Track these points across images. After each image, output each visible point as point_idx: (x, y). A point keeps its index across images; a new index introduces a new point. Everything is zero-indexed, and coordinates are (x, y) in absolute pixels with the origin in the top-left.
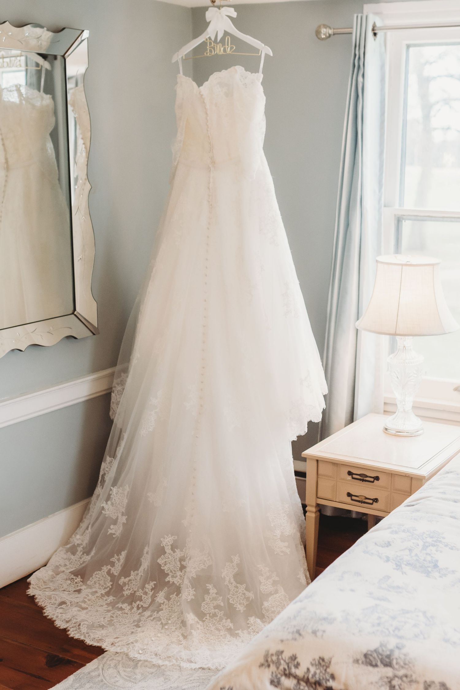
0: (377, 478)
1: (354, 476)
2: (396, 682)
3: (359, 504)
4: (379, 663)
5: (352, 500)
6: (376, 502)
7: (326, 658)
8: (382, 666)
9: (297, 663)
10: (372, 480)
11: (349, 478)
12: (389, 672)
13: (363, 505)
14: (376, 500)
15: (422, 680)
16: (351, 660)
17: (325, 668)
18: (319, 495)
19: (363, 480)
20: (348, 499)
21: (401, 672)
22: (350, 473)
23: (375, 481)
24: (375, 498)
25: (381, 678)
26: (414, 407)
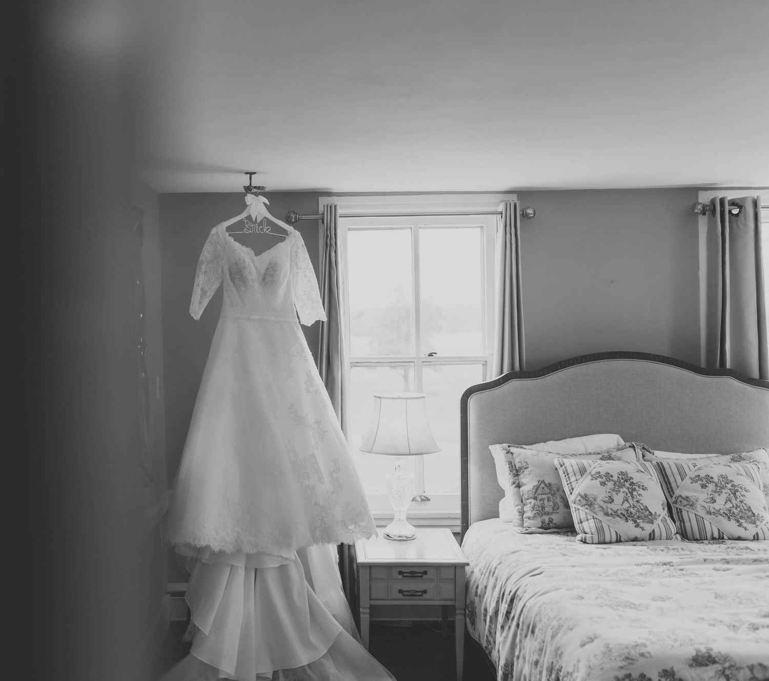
0: (425, 573)
1: (405, 574)
2: (727, 672)
3: (410, 598)
4: (708, 663)
5: (404, 595)
6: (425, 593)
7: (668, 668)
8: (711, 664)
9: (648, 678)
10: (421, 575)
11: (400, 577)
12: (718, 667)
13: (414, 598)
14: (425, 592)
15: (745, 665)
16: (687, 666)
17: (672, 676)
18: (373, 596)
19: (413, 577)
20: (400, 596)
21: (727, 665)
22: (400, 573)
23: (424, 575)
24: (423, 590)
25: (716, 672)
26: (408, 519)
